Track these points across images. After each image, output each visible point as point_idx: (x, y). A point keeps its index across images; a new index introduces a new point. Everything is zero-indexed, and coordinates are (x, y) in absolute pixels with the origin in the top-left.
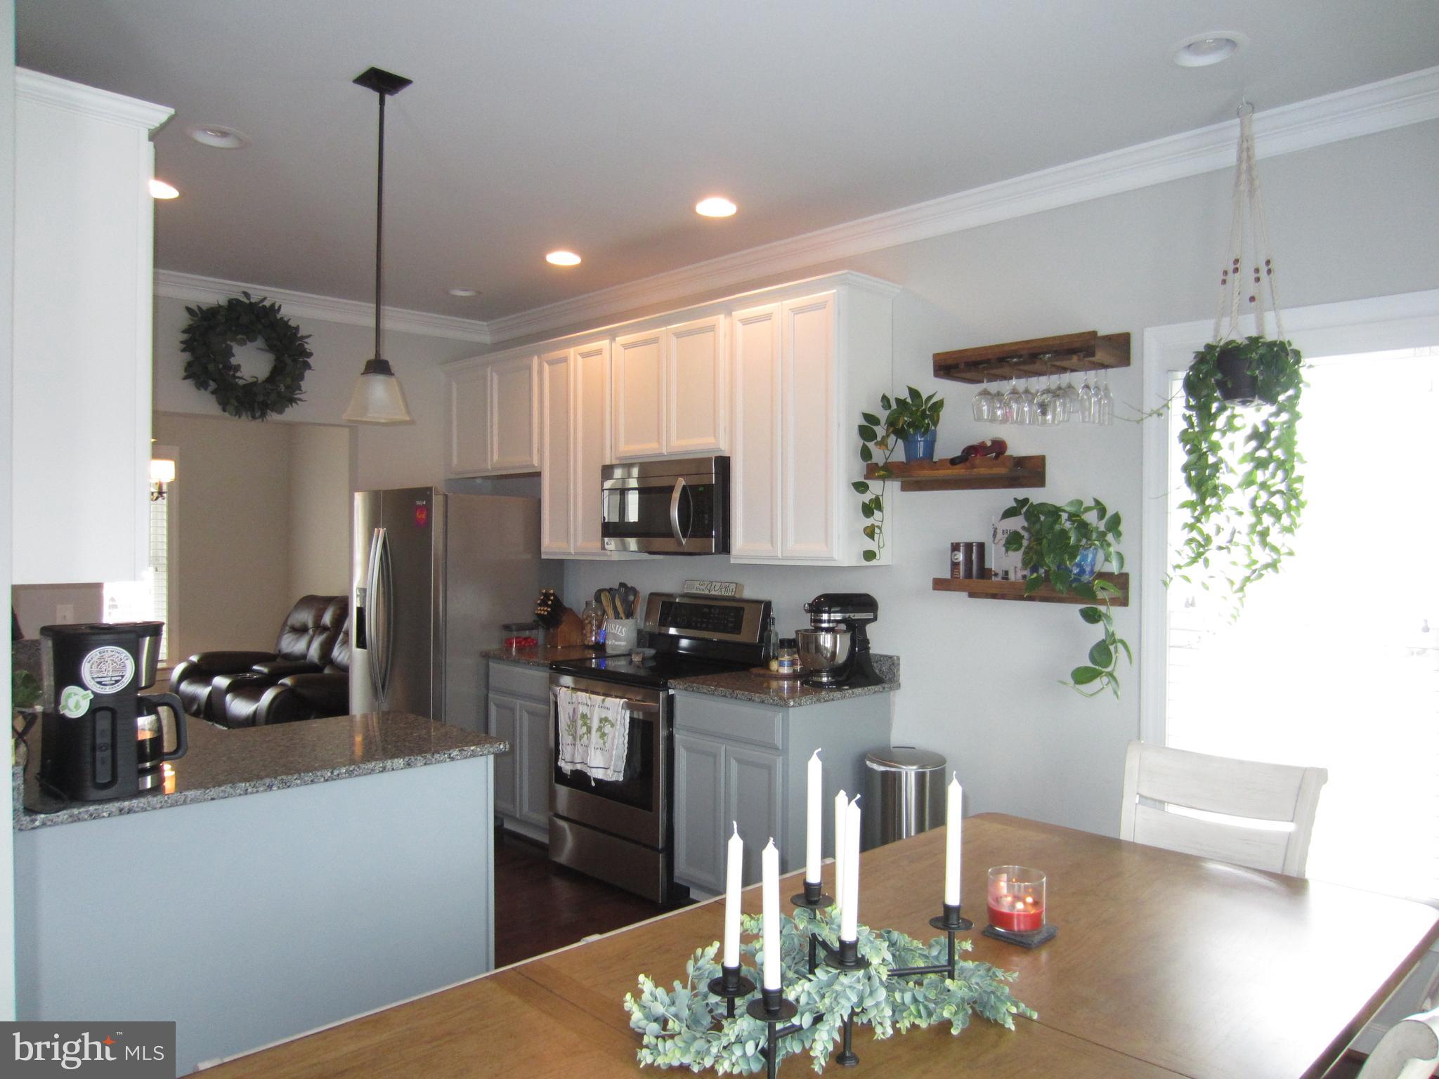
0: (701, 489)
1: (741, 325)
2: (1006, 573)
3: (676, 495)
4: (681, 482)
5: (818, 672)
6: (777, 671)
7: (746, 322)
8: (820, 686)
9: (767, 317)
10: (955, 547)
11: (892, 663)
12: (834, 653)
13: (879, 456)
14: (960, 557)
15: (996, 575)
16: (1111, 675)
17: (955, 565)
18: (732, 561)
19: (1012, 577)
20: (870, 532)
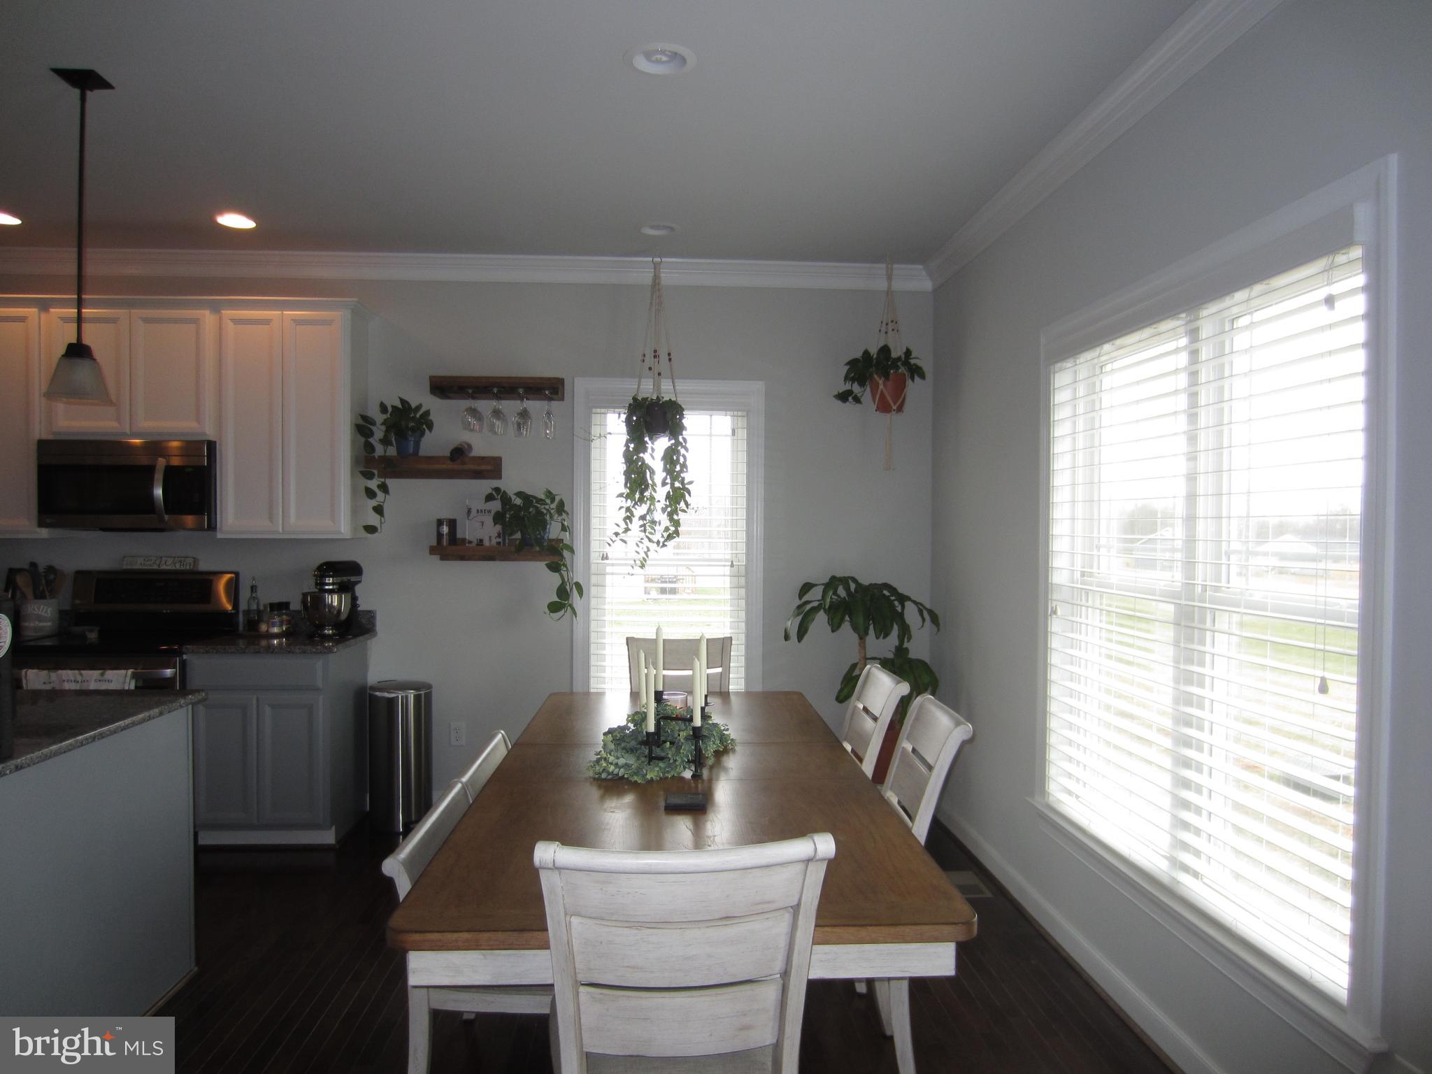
0: (190, 470)
1: (232, 324)
2: (481, 541)
3: (159, 476)
4: (161, 463)
5: (322, 627)
6: (267, 631)
7: (237, 322)
8: (326, 638)
9: (267, 322)
10: (440, 523)
11: (371, 615)
12: (339, 611)
13: (379, 450)
14: (445, 529)
15: (470, 542)
16: (571, 606)
17: (440, 536)
18: (219, 536)
19: (486, 543)
20: (379, 510)
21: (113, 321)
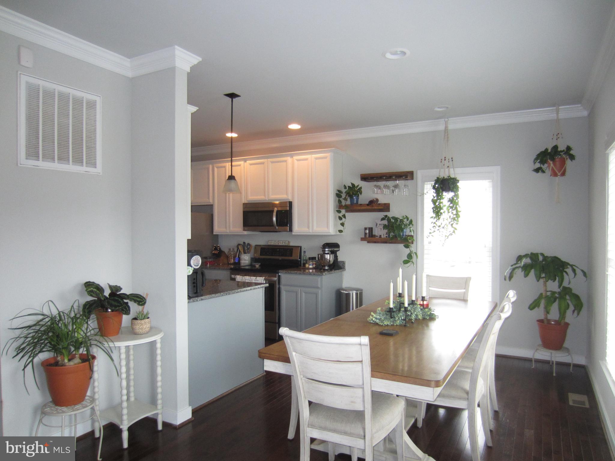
0: (283, 211)
1: (296, 161)
2: (381, 236)
3: (275, 214)
4: (276, 209)
5: (324, 266)
6: (308, 267)
7: (298, 160)
8: (325, 270)
9: (306, 159)
10: (366, 229)
11: (343, 263)
12: (330, 261)
13: (344, 203)
14: (367, 231)
15: (377, 236)
16: (412, 261)
17: (366, 234)
18: (293, 234)
19: (382, 237)
20: (342, 224)
21: (263, 163)
